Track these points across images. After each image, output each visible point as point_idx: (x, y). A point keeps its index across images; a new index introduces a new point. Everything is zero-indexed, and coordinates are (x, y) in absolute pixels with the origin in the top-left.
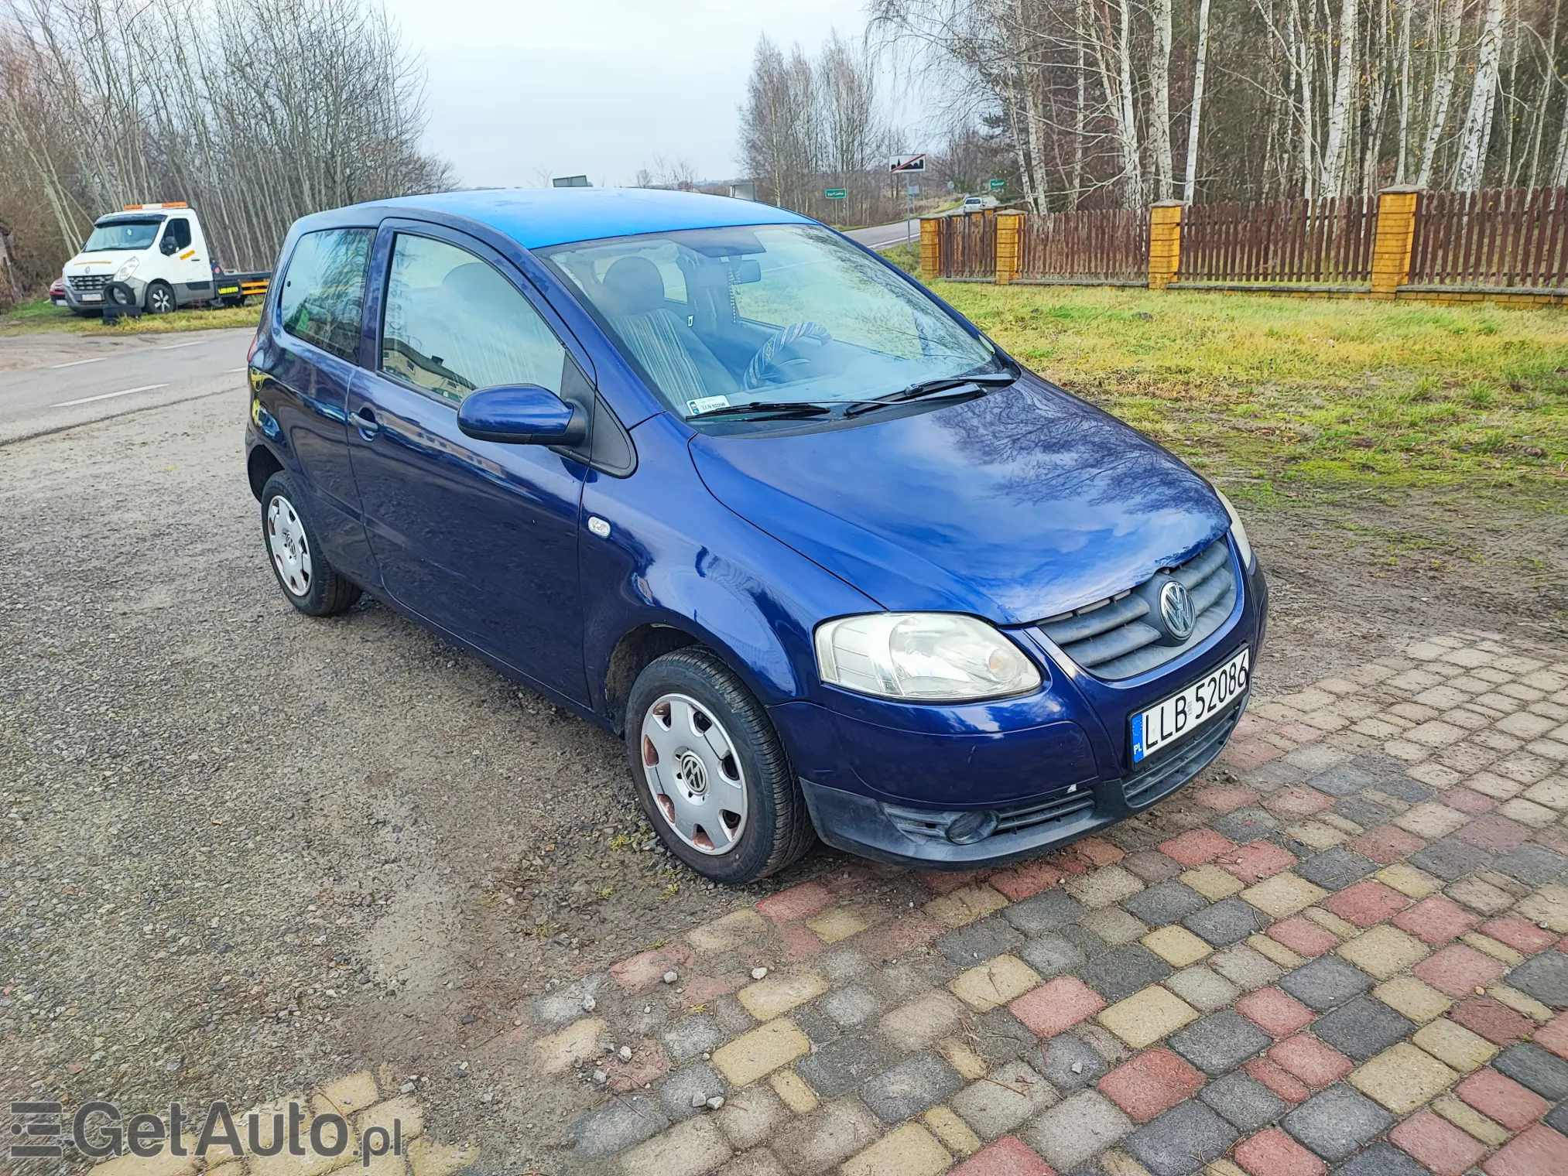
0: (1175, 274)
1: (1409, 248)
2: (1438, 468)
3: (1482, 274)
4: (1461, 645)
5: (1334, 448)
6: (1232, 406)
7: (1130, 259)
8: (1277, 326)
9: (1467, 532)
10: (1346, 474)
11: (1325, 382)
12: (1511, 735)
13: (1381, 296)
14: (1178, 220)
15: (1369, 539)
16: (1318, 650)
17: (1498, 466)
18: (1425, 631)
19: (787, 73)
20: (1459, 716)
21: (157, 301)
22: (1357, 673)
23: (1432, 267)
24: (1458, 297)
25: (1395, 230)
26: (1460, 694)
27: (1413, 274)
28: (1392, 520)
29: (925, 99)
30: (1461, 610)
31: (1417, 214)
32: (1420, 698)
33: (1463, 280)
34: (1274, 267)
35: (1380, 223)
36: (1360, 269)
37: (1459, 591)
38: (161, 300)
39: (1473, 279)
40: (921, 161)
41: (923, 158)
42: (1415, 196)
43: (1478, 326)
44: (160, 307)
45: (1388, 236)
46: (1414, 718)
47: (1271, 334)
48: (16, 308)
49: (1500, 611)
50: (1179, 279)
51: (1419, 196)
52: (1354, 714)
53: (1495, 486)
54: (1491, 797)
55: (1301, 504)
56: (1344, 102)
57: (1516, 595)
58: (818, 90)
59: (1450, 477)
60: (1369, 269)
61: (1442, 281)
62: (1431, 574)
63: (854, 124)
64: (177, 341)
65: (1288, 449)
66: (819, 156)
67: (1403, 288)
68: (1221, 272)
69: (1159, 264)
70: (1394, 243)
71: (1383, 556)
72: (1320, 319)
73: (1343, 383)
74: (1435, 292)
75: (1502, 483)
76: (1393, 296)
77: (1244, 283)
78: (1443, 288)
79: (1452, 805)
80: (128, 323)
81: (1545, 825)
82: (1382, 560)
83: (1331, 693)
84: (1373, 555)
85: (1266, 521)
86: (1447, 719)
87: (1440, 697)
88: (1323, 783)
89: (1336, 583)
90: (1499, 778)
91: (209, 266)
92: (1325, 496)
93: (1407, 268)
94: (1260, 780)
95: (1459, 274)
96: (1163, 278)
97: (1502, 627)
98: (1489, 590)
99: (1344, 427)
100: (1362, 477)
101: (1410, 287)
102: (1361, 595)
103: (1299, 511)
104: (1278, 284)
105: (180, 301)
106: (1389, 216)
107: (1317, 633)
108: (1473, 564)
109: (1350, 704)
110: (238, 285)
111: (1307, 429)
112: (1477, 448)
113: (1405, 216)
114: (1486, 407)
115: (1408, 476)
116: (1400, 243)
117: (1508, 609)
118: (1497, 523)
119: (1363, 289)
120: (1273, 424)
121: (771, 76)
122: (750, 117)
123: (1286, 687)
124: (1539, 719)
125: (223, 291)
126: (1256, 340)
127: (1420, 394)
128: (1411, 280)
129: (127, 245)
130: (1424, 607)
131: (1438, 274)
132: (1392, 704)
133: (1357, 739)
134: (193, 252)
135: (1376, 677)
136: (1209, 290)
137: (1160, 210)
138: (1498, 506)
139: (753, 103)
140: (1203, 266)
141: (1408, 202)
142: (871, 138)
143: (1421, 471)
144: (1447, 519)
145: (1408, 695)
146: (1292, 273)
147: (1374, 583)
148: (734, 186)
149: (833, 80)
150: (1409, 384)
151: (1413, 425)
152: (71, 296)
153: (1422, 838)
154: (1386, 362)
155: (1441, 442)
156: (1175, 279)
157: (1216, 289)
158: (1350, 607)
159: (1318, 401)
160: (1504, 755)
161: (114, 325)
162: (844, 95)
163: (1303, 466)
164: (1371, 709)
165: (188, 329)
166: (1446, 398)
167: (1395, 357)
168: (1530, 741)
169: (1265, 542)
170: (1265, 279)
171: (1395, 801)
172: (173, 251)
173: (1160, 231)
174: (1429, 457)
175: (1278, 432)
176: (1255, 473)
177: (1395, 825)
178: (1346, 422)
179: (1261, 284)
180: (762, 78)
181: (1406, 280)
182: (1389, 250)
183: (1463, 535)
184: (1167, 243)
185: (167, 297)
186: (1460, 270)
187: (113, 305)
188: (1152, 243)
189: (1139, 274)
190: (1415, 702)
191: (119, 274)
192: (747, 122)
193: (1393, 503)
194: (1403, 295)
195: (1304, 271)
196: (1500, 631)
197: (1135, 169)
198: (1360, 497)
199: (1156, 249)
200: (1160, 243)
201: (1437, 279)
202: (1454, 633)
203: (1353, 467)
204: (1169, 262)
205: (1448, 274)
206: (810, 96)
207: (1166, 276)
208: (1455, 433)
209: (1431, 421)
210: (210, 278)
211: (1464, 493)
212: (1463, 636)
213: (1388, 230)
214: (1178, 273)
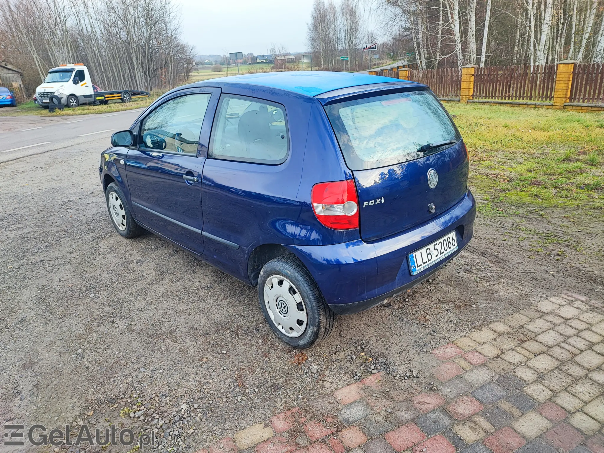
0: (471, 96)
1: (570, 87)
2: (569, 197)
3: (601, 99)
4: (565, 303)
5: (523, 185)
6: (481, 162)
7: (453, 90)
8: (508, 122)
9: (578, 234)
10: (526, 199)
11: (525, 151)
12: (582, 366)
13: (557, 107)
14: (473, 73)
15: (531, 236)
16: (494, 303)
17: (597, 197)
18: (549, 293)
19: (327, 9)
20: (557, 351)
21: (71, 102)
22: (510, 319)
23: (579, 96)
24: (590, 108)
25: (564, 80)
26: (560, 337)
27: (571, 98)
28: (544, 226)
29: (377, 20)
30: (568, 280)
31: (574, 73)
32: (539, 338)
33: (593, 101)
34: (513, 94)
35: (558, 76)
36: (549, 95)
37: (569, 269)
38: (73, 102)
39: (597, 101)
40: (376, 46)
41: (376, 45)
42: (573, 65)
43: (597, 124)
44: (73, 105)
45: (561, 82)
46: (534, 352)
47: (505, 126)
48: (23, 104)
49: (588, 281)
50: (473, 98)
51: (575, 65)
52: (505, 347)
53: (594, 208)
54: (566, 410)
55: (503, 215)
56: (548, 23)
57: (596, 272)
58: (338, 16)
59: (574, 202)
60: (553, 96)
61: (583, 102)
62: (557, 258)
63: (353, 30)
64: (76, 119)
65: (503, 185)
66: (339, 43)
67: (567, 104)
68: (490, 95)
69: (465, 92)
70: (563, 85)
71: (536, 246)
72: (528, 119)
73: (533, 151)
74: (580, 106)
75: (598, 207)
76: (562, 108)
77: (500, 101)
78: (584, 104)
79: (544, 414)
80: (58, 112)
81: (592, 433)
82: (535, 249)
83: (495, 332)
84: (531, 245)
85: (484, 224)
86: (550, 353)
87: (549, 338)
88: (479, 394)
89: (511, 261)
90: (571, 396)
91: (92, 89)
92: (515, 211)
93: (568, 96)
94: (449, 390)
95: (591, 99)
96: (466, 98)
97: (586, 292)
98: (584, 269)
99: (529, 174)
100: (534, 201)
101: (570, 104)
102: (522, 269)
103: (501, 219)
104: (514, 101)
105: (80, 102)
106: (562, 73)
107: (496, 292)
108: (578, 253)
109: (504, 339)
110: (103, 96)
111: (512, 175)
112: (588, 187)
113: (568, 73)
114: (595, 165)
115: (554, 201)
116: (566, 85)
117: (592, 280)
118: (592, 230)
119: (550, 104)
120: (498, 171)
121: (319, 11)
122: (312, 28)
123: (474, 327)
124: (597, 355)
125: (98, 98)
126: (498, 129)
127: (566, 158)
128: (570, 101)
129: (60, 80)
130: (551, 278)
131: (582, 99)
132: (525, 341)
133: (502, 364)
134: (86, 83)
135: (520, 322)
136: (484, 103)
137: (466, 69)
138: (594, 219)
139: (313, 22)
140: (483, 93)
141: (570, 67)
142: (359, 36)
143: (561, 199)
144: (569, 226)
145: (533, 335)
146: (520, 97)
147: (529, 262)
148: (303, 56)
149: (345, 12)
150: (563, 152)
151: (560, 174)
152: (39, 100)
153: (524, 437)
154: (553, 141)
155: (572, 183)
156: (471, 98)
157: (487, 102)
158: (515, 277)
159: (520, 160)
160: (576, 380)
161: (53, 112)
162: (349, 18)
163: (508, 194)
164: (513, 344)
165: (81, 114)
166: (578, 160)
167: (558, 139)
168: (591, 371)
169: (482, 236)
170: (509, 99)
171: (514, 409)
172: (78, 83)
173: (465, 78)
174: (566, 191)
175: (499, 176)
176: (485, 198)
177: (512, 427)
178: (531, 171)
179: (507, 101)
180: (316, 12)
181: (568, 101)
182: (561, 88)
183: (575, 235)
184: (468, 83)
185: (75, 101)
186: (591, 97)
187: (53, 104)
188: (462, 83)
189: (457, 96)
190: (536, 341)
191: (56, 92)
192: (310, 29)
193: (545, 216)
194: (567, 107)
195: (525, 96)
196: (586, 295)
197: (459, 50)
198: (531, 212)
199: (464, 85)
200: (465, 83)
201: (581, 101)
202: (563, 295)
203: (530, 196)
204: (469, 91)
205: (586, 99)
206: (335, 19)
207: (467, 97)
208: (580, 179)
209: (569, 172)
210: (92, 93)
211: (579, 212)
212: (567, 297)
213: (561, 79)
214: (473, 96)
